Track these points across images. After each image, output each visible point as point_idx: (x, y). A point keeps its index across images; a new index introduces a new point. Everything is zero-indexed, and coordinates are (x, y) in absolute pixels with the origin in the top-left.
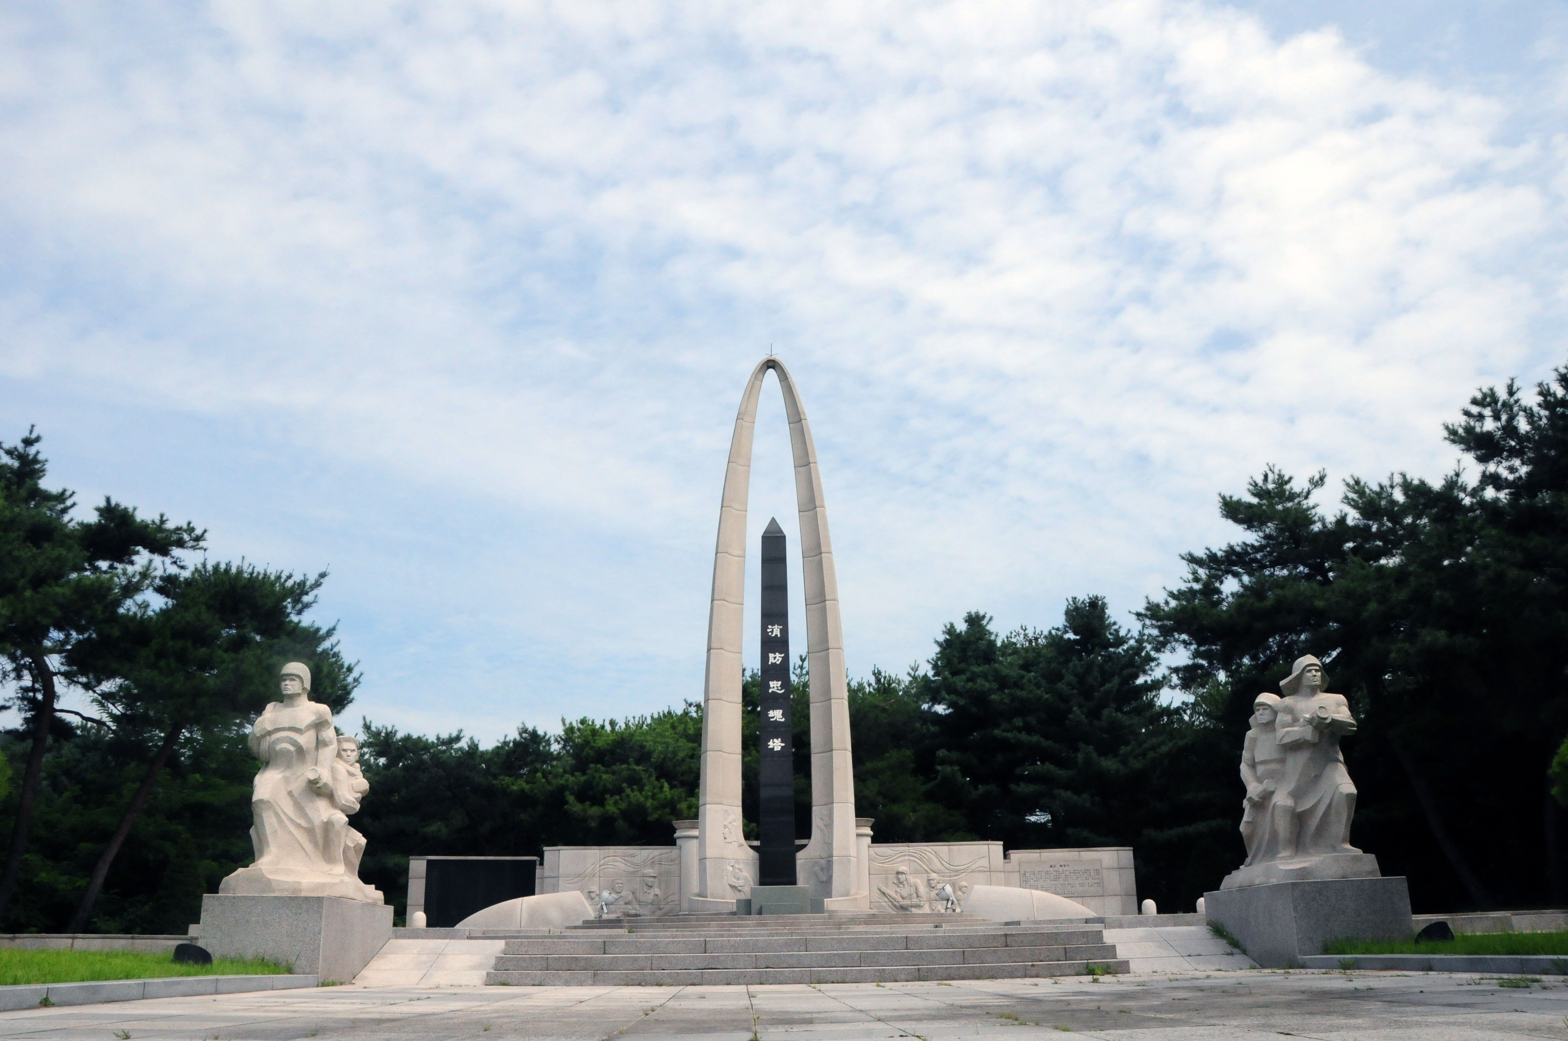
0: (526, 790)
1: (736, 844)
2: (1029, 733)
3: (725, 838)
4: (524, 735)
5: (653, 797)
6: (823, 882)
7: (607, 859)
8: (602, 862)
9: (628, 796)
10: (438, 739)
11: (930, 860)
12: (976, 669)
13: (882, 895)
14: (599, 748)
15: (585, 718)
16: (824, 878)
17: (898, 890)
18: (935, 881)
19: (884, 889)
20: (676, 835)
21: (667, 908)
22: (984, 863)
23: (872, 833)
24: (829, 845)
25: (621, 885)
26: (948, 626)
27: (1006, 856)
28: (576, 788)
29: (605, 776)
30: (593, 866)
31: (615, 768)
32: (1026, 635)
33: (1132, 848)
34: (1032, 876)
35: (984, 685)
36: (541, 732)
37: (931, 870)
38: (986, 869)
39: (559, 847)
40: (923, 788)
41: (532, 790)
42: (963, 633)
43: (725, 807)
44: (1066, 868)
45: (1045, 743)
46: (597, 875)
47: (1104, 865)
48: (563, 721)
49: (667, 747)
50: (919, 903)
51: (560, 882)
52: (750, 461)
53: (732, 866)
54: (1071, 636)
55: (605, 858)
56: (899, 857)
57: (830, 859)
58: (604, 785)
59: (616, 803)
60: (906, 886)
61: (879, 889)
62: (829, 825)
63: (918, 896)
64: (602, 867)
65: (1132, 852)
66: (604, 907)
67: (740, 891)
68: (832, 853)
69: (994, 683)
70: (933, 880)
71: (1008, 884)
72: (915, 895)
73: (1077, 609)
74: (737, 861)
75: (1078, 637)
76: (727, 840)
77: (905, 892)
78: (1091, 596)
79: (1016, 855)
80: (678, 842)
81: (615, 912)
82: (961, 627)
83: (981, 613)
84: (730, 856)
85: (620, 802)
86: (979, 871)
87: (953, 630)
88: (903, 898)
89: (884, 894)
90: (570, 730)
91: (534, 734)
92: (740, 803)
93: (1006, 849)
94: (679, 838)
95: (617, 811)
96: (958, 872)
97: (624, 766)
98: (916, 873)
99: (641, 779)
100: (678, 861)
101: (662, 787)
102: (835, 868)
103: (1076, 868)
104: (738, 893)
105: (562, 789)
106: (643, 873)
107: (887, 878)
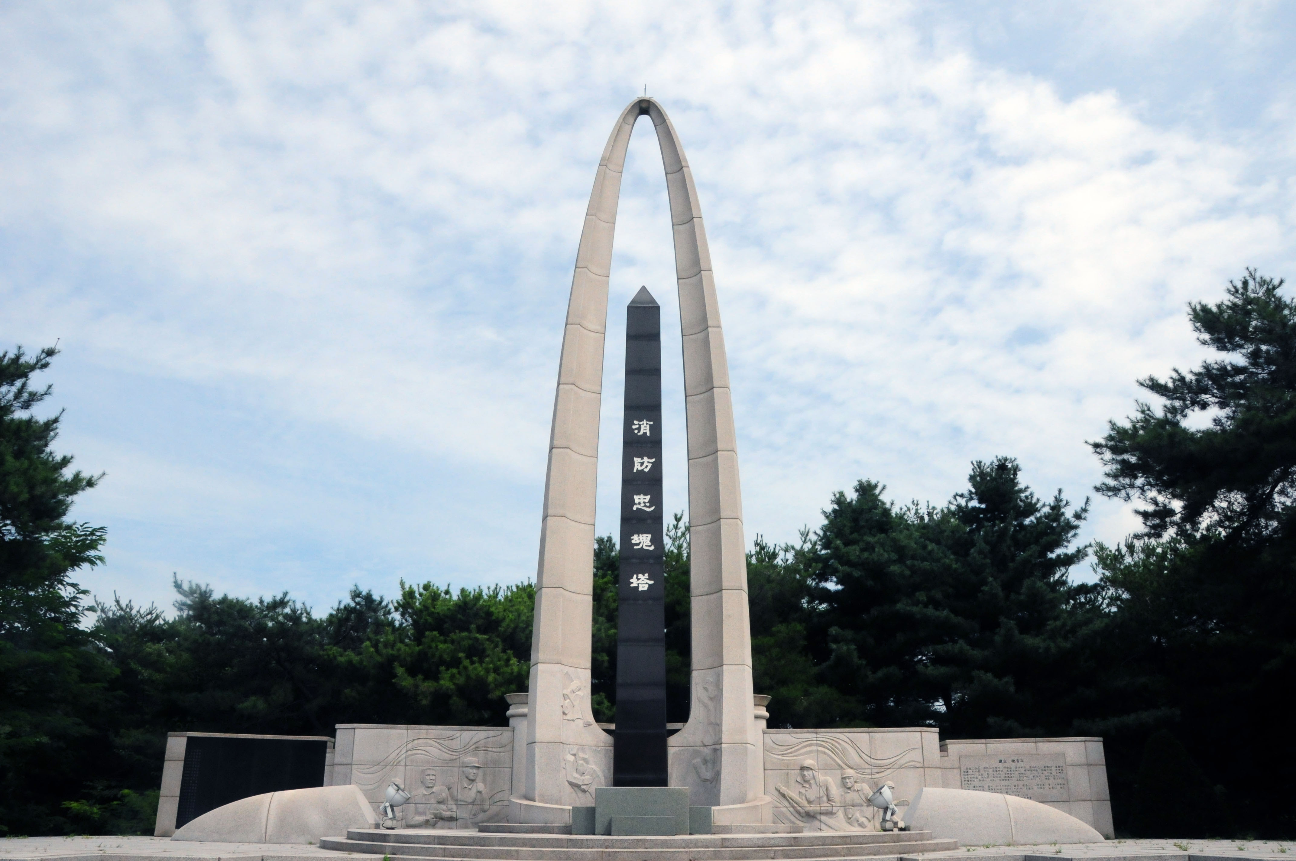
0: (354, 662)
1: (580, 723)
2: (936, 608)
3: (564, 713)
4: (358, 600)
5: (496, 670)
6: (706, 780)
7: (416, 742)
8: (410, 746)
9: (465, 668)
10: (261, 602)
11: (844, 750)
12: (870, 539)
13: (781, 798)
14: (438, 613)
15: (429, 582)
16: (708, 775)
17: (803, 790)
18: (852, 780)
19: (784, 789)
20: (508, 713)
21: (495, 809)
22: (916, 756)
23: (767, 715)
24: (716, 725)
25: (433, 777)
26: (838, 495)
27: (943, 748)
28: (408, 659)
29: (441, 646)
30: (397, 751)
31: (453, 636)
32: (916, 513)
33: (1101, 739)
34: (977, 774)
35: (882, 555)
36: (376, 597)
37: (846, 764)
38: (918, 765)
39: (355, 725)
40: (815, 670)
41: (361, 662)
42: (854, 502)
43: (566, 669)
44: (1020, 764)
45: (955, 619)
46: (402, 763)
47: (1069, 760)
48: (402, 584)
49: (519, 615)
50: (830, 809)
51: (354, 771)
52: (614, 216)
53: (574, 755)
54: (974, 503)
55: (413, 741)
56: (805, 746)
57: (718, 747)
58: (441, 657)
59: (452, 677)
60: (814, 786)
61: (777, 789)
62: (717, 698)
63: (829, 800)
64: (409, 753)
65: (1101, 744)
66: (389, 810)
67: (584, 791)
68: (721, 738)
69: (893, 554)
70: (849, 778)
71: (945, 785)
72: (825, 799)
73: (982, 474)
74: (582, 748)
75: (983, 506)
76: (568, 717)
77: (812, 794)
78: (1000, 457)
79: (956, 747)
80: (512, 721)
81: (423, 813)
82: (851, 496)
83: (873, 482)
84: (571, 740)
85: (458, 676)
86: (910, 767)
87: (842, 499)
88: (809, 802)
89: (784, 796)
90: (409, 595)
91: (369, 598)
92: (589, 665)
93: (943, 736)
94: (513, 716)
95: (452, 687)
96: (882, 768)
97: (464, 634)
98: (827, 768)
99: (484, 650)
100: (509, 747)
101: (508, 660)
102: (726, 760)
103: (1033, 764)
104: (580, 794)
105: (391, 660)
106: (463, 763)
107: (787, 774)
